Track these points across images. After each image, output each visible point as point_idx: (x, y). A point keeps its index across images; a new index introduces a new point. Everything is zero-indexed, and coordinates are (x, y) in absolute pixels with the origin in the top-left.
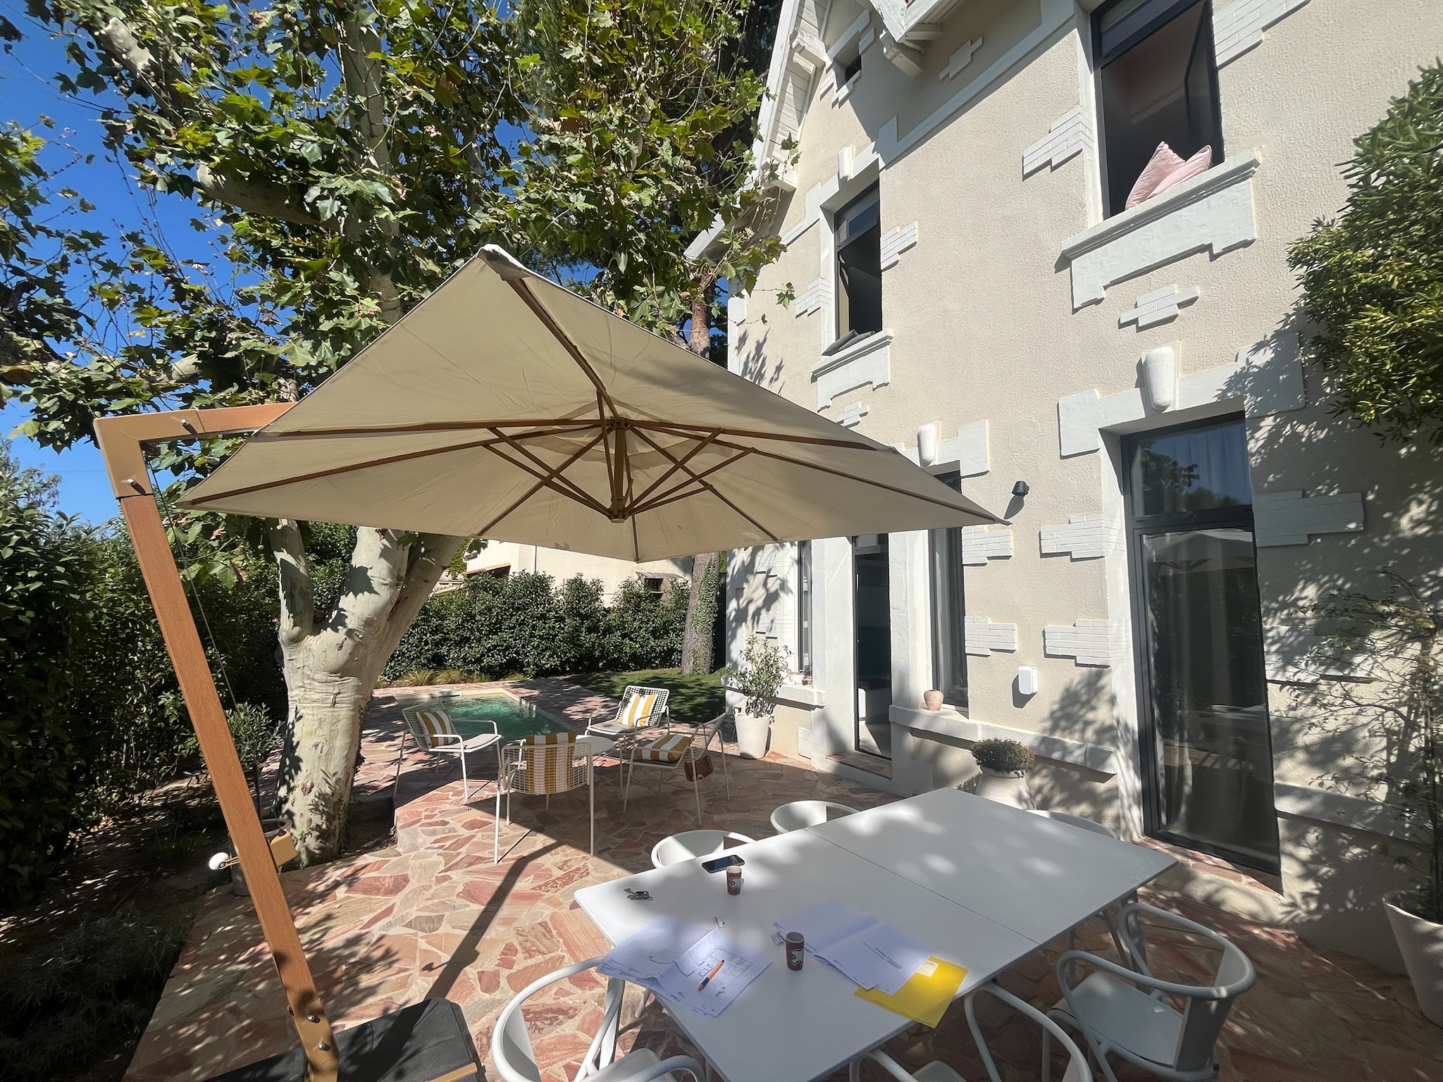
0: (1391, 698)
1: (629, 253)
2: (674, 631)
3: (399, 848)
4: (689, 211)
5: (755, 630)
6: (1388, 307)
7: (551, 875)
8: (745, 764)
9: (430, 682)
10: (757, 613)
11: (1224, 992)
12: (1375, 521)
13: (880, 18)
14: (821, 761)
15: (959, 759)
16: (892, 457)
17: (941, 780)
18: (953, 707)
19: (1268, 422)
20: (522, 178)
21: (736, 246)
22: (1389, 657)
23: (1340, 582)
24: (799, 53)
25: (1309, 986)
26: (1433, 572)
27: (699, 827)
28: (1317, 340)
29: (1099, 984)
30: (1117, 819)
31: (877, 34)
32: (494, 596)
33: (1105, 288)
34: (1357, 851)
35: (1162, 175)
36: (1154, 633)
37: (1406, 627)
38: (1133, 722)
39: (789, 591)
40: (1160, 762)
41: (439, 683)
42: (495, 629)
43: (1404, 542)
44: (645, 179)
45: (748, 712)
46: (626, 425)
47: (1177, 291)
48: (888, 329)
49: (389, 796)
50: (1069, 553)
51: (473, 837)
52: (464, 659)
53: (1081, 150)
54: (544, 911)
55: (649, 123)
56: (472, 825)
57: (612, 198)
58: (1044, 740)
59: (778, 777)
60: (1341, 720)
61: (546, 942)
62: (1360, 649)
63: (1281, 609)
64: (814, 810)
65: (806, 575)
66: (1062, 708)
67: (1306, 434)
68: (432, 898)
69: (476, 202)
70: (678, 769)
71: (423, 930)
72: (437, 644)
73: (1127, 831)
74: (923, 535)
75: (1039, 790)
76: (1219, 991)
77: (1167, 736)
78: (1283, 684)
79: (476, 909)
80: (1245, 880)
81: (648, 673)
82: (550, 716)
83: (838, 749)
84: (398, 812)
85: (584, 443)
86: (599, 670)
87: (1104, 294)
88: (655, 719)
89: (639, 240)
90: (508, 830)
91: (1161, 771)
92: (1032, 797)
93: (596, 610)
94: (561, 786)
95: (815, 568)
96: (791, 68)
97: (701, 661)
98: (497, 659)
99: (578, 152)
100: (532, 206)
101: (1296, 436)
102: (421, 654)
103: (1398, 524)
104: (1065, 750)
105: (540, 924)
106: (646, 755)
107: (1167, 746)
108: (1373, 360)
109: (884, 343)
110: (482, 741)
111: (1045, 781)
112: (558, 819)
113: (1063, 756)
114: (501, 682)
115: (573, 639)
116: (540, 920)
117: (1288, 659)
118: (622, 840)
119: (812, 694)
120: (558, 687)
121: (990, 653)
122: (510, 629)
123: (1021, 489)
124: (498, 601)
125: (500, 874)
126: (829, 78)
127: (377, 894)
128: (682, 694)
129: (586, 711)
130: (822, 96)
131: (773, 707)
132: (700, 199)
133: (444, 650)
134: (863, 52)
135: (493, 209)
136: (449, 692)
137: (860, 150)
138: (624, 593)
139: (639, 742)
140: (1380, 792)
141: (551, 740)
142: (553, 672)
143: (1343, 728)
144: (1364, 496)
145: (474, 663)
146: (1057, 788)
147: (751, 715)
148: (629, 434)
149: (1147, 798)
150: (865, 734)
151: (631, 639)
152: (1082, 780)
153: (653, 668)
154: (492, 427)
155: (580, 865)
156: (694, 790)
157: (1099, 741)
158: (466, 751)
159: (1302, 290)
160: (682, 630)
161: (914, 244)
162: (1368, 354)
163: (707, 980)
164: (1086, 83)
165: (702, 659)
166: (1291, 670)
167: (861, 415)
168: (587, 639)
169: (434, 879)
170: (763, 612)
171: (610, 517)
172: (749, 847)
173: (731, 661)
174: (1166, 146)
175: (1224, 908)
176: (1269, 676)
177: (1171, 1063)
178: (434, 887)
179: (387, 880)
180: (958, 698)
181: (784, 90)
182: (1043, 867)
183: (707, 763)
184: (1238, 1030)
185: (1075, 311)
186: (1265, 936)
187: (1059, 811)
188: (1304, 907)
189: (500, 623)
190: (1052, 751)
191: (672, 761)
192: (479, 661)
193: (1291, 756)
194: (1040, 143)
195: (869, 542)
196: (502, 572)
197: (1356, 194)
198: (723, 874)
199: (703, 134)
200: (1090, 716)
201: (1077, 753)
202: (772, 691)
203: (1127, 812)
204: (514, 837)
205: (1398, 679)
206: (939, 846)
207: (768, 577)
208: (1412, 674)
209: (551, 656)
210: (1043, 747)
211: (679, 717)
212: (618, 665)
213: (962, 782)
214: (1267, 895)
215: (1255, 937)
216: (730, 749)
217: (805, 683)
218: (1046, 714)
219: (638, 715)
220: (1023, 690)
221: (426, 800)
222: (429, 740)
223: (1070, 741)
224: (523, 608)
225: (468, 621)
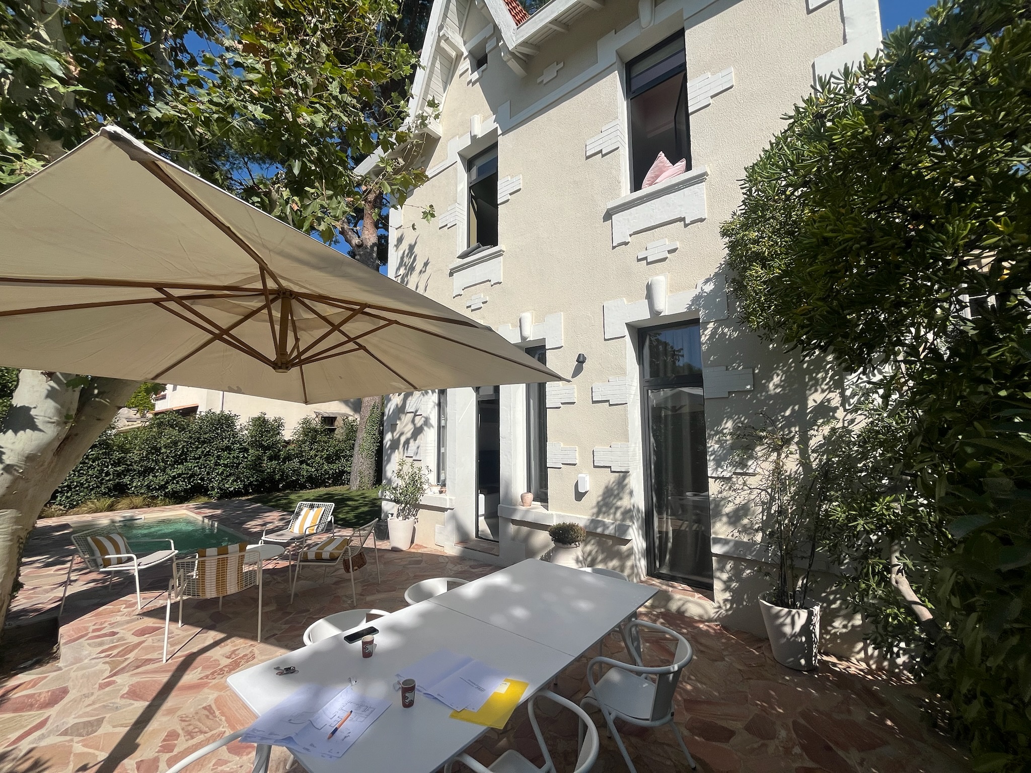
0: (765, 484)
1: (303, 162)
2: (344, 457)
3: (61, 663)
4: (355, 138)
5: (406, 455)
6: (764, 266)
7: (219, 664)
8: (394, 555)
9: (111, 508)
10: (407, 442)
11: (676, 668)
12: (759, 384)
13: (500, 32)
14: (451, 548)
15: (542, 538)
16: (488, 332)
17: (530, 553)
18: (539, 503)
19: (711, 325)
20: (206, 82)
21: (389, 169)
22: (764, 461)
23: (743, 419)
24: (445, 41)
25: (725, 653)
26: (782, 414)
27: (354, 608)
28: (734, 281)
29: (614, 676)
30: (633, 567)
31: (498, 42)
32: (180, 432)
33: (630, 235)
34: (748, 571)
35: (662, 172)
36: (654, 450)
37: (770, 444)
38: (642, 506)
39: (431, 426)
40: (656, 529)
41: (120, 509)
42: (180, 459)
43: (770, 397)
44: (317, 106)
45: (398, 516)
46: (291, 295)
47: (667, 243)
48: (502, 245)
49: (55, 615)
50: (608, 401)
51: (143, 642)
52: (148, 486)
53: (618, 148)
54: (209, 696)
55: (323, 64)
56: (142, 632)
57: (289, 116)
58: (592, 521)
59: (419, 562)
60: (742, 498)
61: (209, 723)
62: (751, 457)
63: (715, 435)
64: (438, 585)
65: (444, 414)
66: (604, 499)
67: (729, 334)
68: (94, 703)
69: (160, 94)
70: (338, 563)
71: (80, 735)
72: (119, 475)
73: (638, 575)
74: (521, 388)
75: (590, 554)
76: (673, 668)
77: (660, 513)
78: (716, 478)
79: (140, 706)
80: (697, 595)
81: (322, 491)
82: (231, 530)
83: (463, 538)
84: (62, 630)
85: (254, 307)
86: (279, 490)
87: (629, 239)
88: (322, 527)
89: (312, 153)
90: (179, 632)
91: (657, 535)
92: (585, 559)
93: (278, 442)
94: (232, 588)
95: (449, 410)
96: (439, 50)
97: (366, 480)
98: (181, 486)
99: (259, 73)
100: (214, 108)
101: (724, 334)
102: (102, 484)
103: (768, 387)
104: (605, 526)
105: (205, 708)
106: (311, 556)
107: (660, 519)
108: (757, 294)
109: (499, 254)
110: (159, 557)
111: (594, 546)
112: (230, 616)
113: (604, 530)
114: (185, 505)
115: (256, 465)
116: (204, 705)
117: (718, 465)
118: (287, 626)
119: (446, 500)
120: (241, 505)
121: (562, 466)
122: (195, 459)
123: (581, 359)
124: (184, 436)
125: (168, 671)
126: (465, 64)
127: (30, 710)
128: (349, 506)
129: (265, 525)
130: (461, 75)
131: (417, 511)
132: (364, 130)
133: (126, 480)
134: (489, 52)
135: (175, 104)
136: (132, 516)
137: (486, 119)
138: (303, 427)
139: (309, 545)
140: (759, 537)
141: (223, 551)
142: (237, 493)
143: (743, 503)
144: (754, 371)
145: (158, 490)
146: (600, 551)
147: (401, 518)
148: (294, 303)
149: (649, 553)
150: (483, 526)
151: (308, 465)
152: (614, 545)
153: (326, 486)
154: (159, 287)
155: (248, 652)
156: (350, 580)
157: (623, 520)
158: (139, 567)
159: (727, 251)
160: (351, 456)
161: (519, 190)
162: (755, 291)
163: (336, 730)
164: (622, 106)
165: (367, 478)
166: (720, 470)
167: (483, 303)
168: (268, 466)
169: (97, 686)
170: (412, 441)
171: (274, 368)
172: (385, 619)
173: (386, 479)
174: (663, 155)
175: (686, 615)
176: (709, 474)
177: (648, 717)
178: (97, 693)
179: (43, 696)
180: (542, 497)
181: (433, 64)
182: (584, 605)
183: (361, 558)
184: (689, 687)
185: (614, 248)
186: (705, 628)
187: (600, 566)
188: (724, 608)
189: (186, 454)
190: (596, 528)
191: (333, 559)
192: (163, 487)
193: (720, 520)
194: (596, 138)
195: (488, 391)
196: (191, 411)
197: (746, 199)
198: (359, 644)
199: (365, 82)
200: (619, 503)
201: (612, 527)
202: (417, 500)
203: (638, 562)
204: (184, 637)
205: (767, 473)
206: (519, 600)
207: (415, 415)
208: (774, 470)
209: (234, 481)
210: (592, 525)
211: (346, 524)
212: (296, 486)
213: (543, 554)
214: (707, 603)
215: (700, 629)
216: (383, 545)
217: (441, 492)
218: (594, 503)
219: (308, 524)
220: (581, 490)
221: (95, 616)
222: (100, 561)
223: (608, 520)
224: (208, 442)
225: (153, 454)
